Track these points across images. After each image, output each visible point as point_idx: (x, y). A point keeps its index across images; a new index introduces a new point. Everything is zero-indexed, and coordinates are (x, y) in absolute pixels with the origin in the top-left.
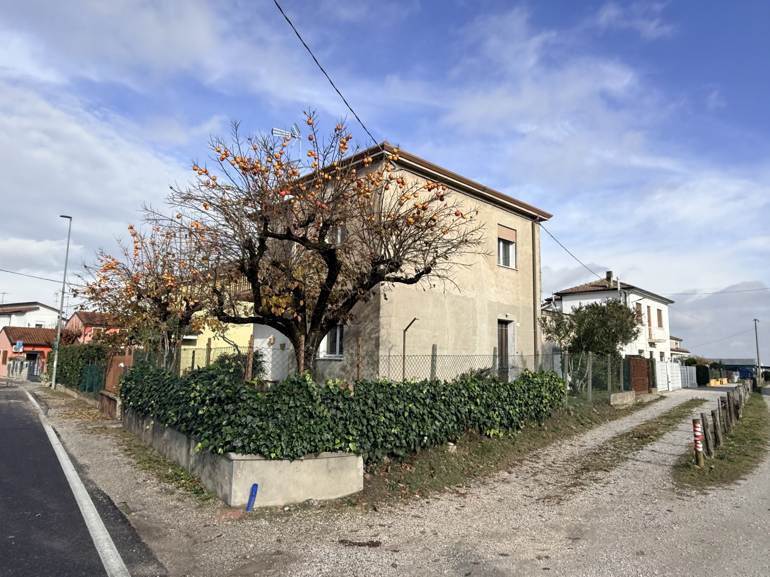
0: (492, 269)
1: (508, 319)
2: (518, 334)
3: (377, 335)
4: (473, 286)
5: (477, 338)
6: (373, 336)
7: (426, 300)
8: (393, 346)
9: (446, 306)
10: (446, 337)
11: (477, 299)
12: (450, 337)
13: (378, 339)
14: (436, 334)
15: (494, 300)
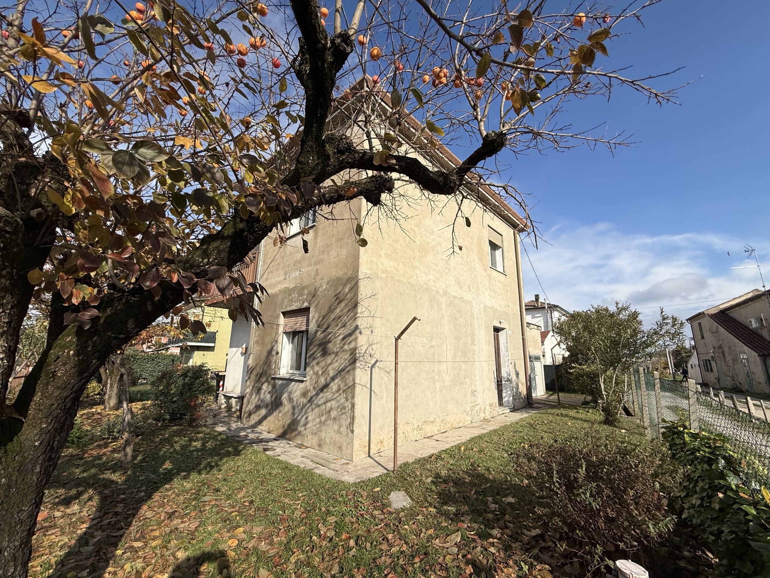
0: (486, 271)
1: (502, 326)
2: (511, 343)
3: (352, 345)
4: (469, 287)
5: (476, 347)
6: (346, 347)
7: (420, 299)
8: (377, 361)
9: (443, 306)
10: (445, 348)
11: (474, 302)
12: (449, 347)
13: (353, 351)
14: (433, 343)
15: (489, 304)
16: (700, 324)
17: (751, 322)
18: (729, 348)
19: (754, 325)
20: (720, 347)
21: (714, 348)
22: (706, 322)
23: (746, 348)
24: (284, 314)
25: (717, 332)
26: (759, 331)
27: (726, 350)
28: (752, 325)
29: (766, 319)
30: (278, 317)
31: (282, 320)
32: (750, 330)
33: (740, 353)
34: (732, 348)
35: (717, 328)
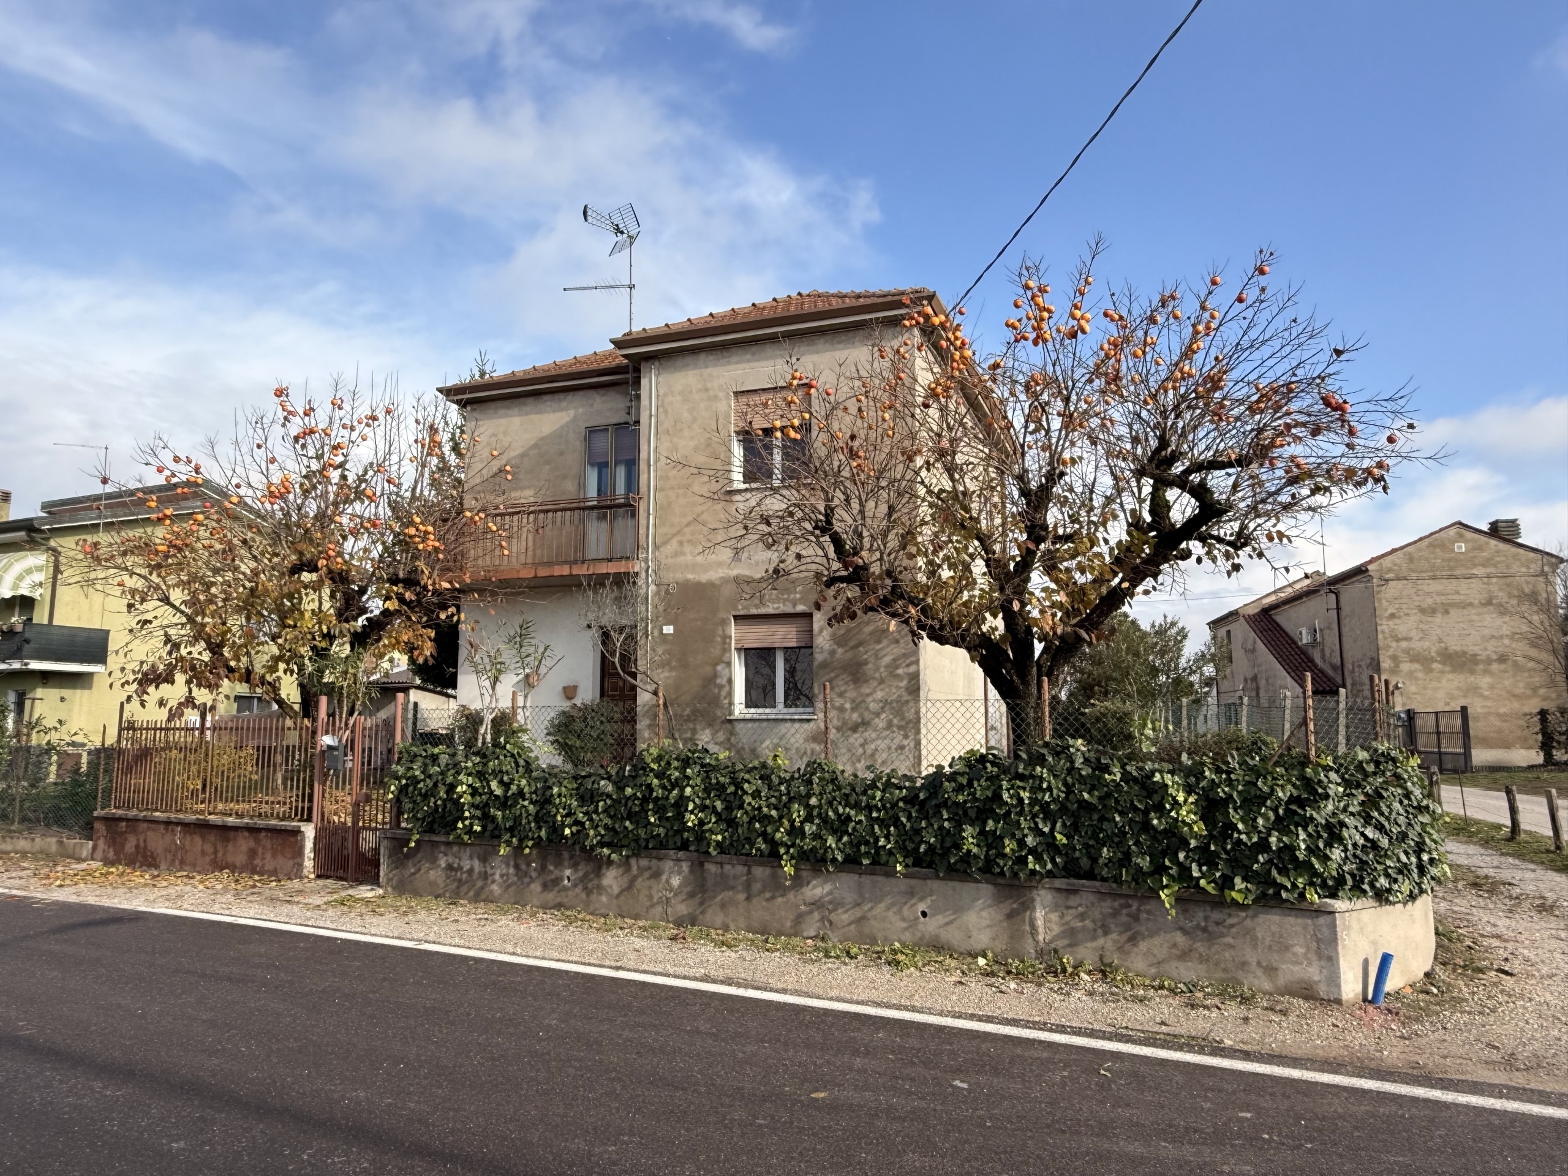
6: (900, 671)
13: (914, 677)
16: (1229, 632)
17: (1301, 633)
18: (1267, 680)
19: (1306, 639)
20: (1255, 679)
21: (1246, 680)
22: (1241, 631)
23: (1289, 679)
24: (735, 617)
25: (1253, 651)
26: (1310, 651)
27: (1262, 683)
28: (1301, 639)
29: (1321, 630)
30: (724, 623)
31: (733, 629)
32: (1298, 647)
33: (1281, 687)
34: (1270, 681)
35: (1255, 642)
